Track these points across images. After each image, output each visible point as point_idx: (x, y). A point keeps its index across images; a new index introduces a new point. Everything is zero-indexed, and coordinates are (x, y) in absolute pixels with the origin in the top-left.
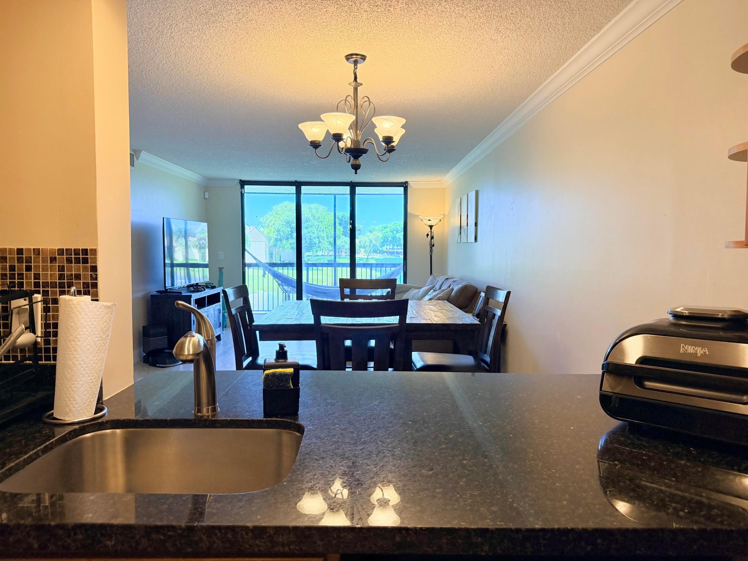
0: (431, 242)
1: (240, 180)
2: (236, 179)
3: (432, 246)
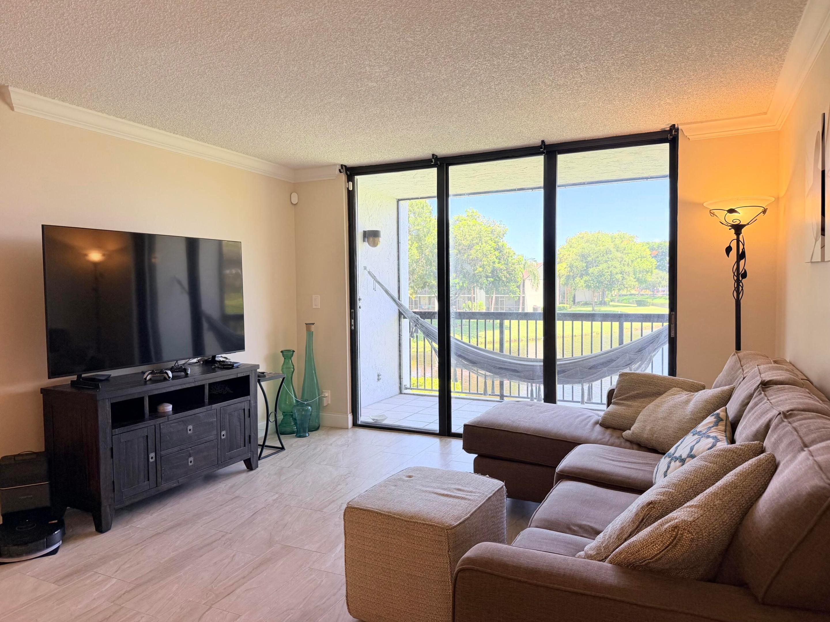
0: (738, 269)
1: (343, 166)
2: (335, 165)
3: (741, 276)
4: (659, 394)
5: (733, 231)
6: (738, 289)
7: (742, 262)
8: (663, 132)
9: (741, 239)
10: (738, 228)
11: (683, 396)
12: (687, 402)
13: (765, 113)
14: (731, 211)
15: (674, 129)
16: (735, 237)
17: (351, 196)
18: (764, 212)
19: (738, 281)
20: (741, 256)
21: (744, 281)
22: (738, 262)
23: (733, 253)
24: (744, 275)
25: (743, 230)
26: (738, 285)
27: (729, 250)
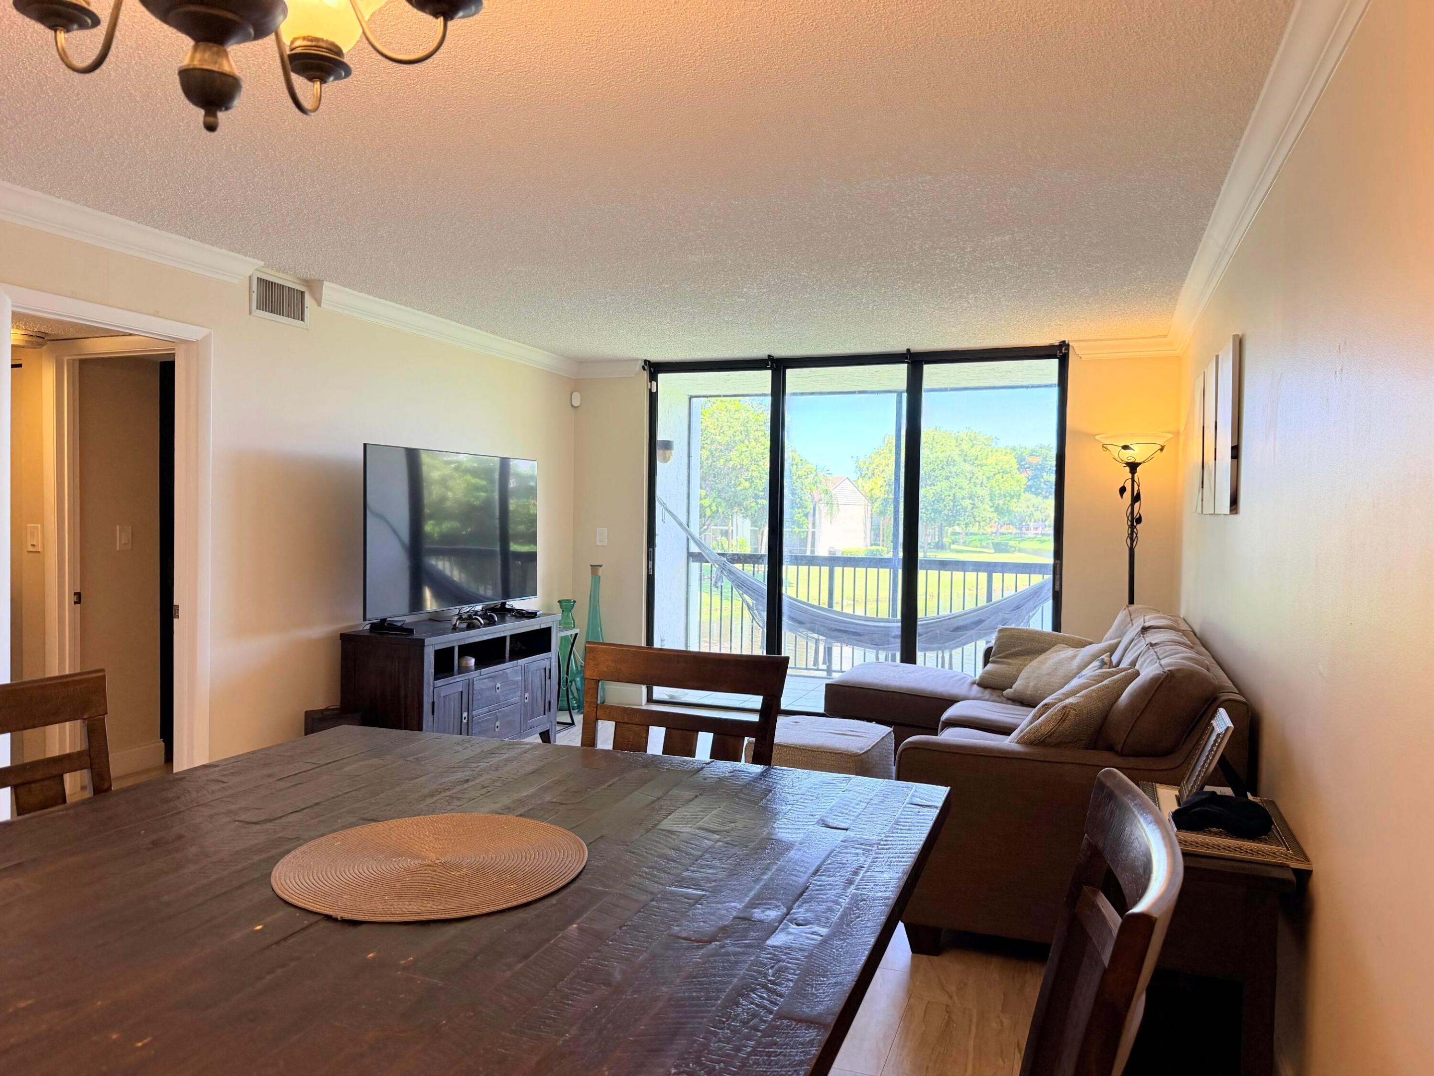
0: (1132, 512)
1: (645, 361)
2: (637, 360)
3: (1135, 520)
4: (1042, 651)
5: (1128, 469)
6: (1132, 536)
7: (1137, 505)
8: (1052, 347)
9: (1136, 479)
10: (1133, 467)
11: (1070, 652)
12: (1074, 657)
13: (1165, 336)
14: (1125, 447)
15: (1064, 345)
16: (1130, 476)
17: (653, 398)
18: (1162, 449)
19: (1132, 527)
20: (1136, 498)
21: (1138, 526)
22: (1132, 505)
23: (1128, 494)
24: (1139, 520)
25: (1139, 469)
26: (1132, 531)
27: (1122, 490)
